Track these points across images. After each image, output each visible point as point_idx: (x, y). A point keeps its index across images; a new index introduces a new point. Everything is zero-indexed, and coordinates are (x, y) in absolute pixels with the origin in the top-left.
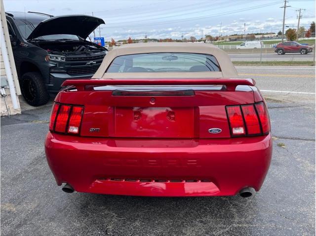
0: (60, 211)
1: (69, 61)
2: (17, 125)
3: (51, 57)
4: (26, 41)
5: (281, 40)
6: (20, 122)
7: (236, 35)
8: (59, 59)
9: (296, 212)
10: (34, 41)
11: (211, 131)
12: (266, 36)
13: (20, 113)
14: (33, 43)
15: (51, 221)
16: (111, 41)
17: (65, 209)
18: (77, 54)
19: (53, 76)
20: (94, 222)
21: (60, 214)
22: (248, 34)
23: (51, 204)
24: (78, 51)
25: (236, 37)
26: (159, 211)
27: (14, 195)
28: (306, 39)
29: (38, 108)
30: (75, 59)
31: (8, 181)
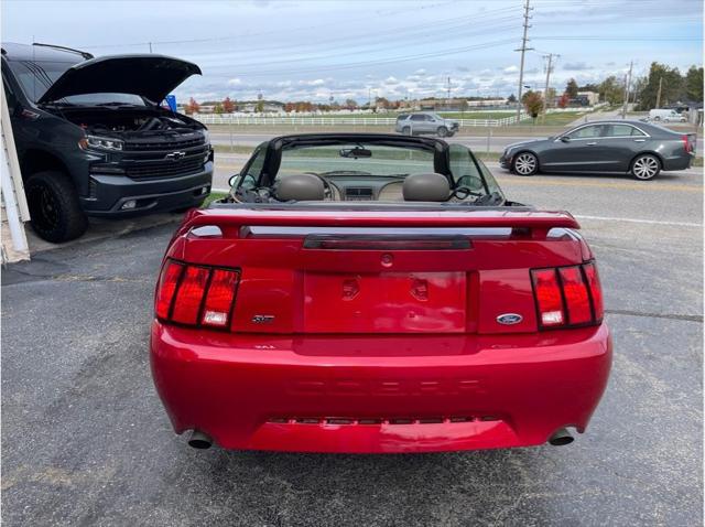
0: (169, 481)
1: (130, 149)
2: (26, 285)
3: (91, 142)
4: (35, 107)
5: (515, 111)
6: (30, 278)
7: (432, 99)
8: (110, 146)
9: (631, 461)
10: (53, 107)
11: (501, 320)
12: (487, 103)
13: (27, 258)
14: (51, 111)
15: (156, 506)
16: (189, 104)
17: (178, 475)
18: (147, 136)
19: (97, 182)
20: (248, 504)
21: (171, 489)
22: (455, 98)
23: (148, 466)
24: (146, 129)
25: (434, 102)
26: (375, 472)
27: (61, 449)
28: (559, 110)
29: (62, 246)
30: (143, 147)
31: (38, 415)
